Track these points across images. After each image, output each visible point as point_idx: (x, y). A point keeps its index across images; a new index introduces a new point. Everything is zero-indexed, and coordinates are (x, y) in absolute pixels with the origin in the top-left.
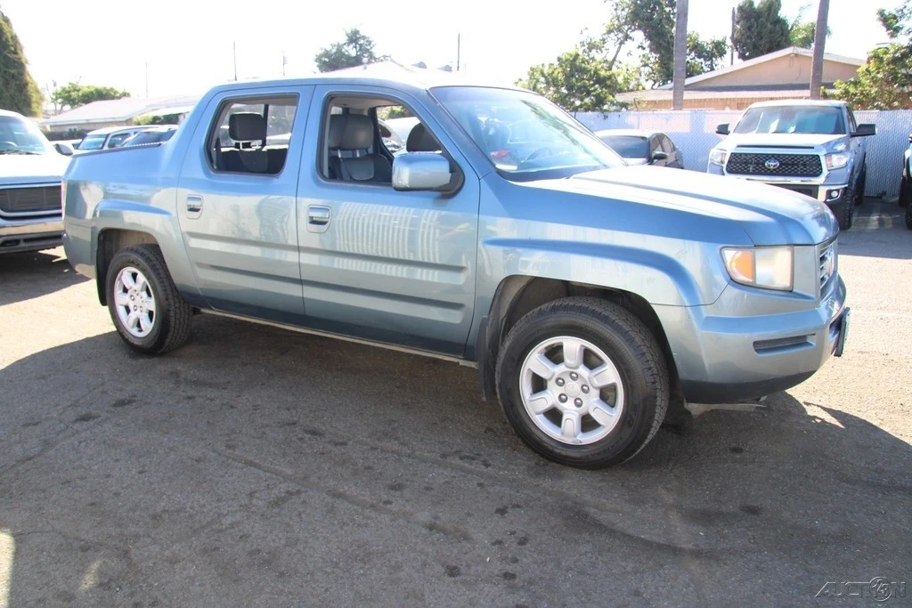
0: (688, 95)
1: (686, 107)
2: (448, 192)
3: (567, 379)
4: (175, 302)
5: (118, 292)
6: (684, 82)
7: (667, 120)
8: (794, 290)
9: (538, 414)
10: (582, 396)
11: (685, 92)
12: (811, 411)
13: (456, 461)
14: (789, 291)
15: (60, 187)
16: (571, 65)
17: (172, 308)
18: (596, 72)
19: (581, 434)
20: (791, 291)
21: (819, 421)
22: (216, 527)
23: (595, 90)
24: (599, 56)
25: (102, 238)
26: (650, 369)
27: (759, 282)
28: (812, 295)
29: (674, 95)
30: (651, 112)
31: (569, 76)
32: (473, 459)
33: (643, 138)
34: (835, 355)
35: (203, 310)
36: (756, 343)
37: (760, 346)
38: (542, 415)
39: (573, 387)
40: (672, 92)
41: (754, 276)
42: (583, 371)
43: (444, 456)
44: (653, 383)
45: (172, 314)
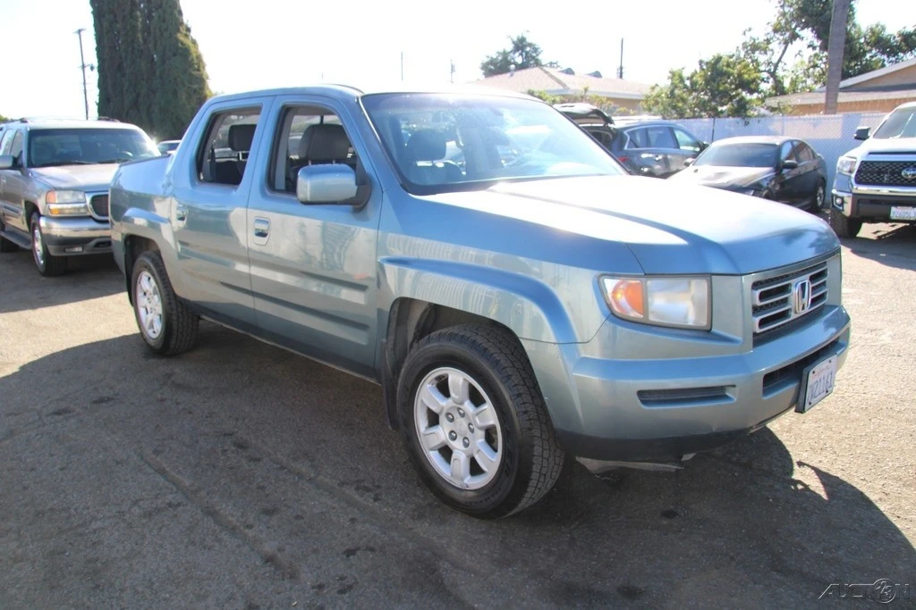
0: (843, 98)
1: (840, 111)
2: (358, 204)
3: (456, 415)
4: (177, 307)
5: (140, 294)
6: (839, 83)
7: (815, 125)
8: (714, 330)
9: (432, 449)
10: (469, 435)
11: (840, 94)
12: (799, 474)
13: (350, 491)
14: (706, 333)
15: (107, 195)
16: (713, 68)
17: (175, 312)
18: (740, 75)
19: (469, 477)
20: (709, 331)
21: (800, 487)
22: (80, 530)
23: (738, 95)
24: (762, 58)
25: (128, 243)
26: (525, 412)
27: (652, 318)
28: (739, 338)
29: (827, 98)
30: (795, 117)
31: (708, 81)
32: (368, 490)
33: (774, 145)
34: (796, 411)
35: (204, 317)
36: (641, 394)
37: (646, 396)
38: (437, 452)
39: (461, 424)
40: (824, 94)
41: (645, 311)
42: (468, 406)
43: (342, 484)
44: (530, 429)
45: (174, 318)
